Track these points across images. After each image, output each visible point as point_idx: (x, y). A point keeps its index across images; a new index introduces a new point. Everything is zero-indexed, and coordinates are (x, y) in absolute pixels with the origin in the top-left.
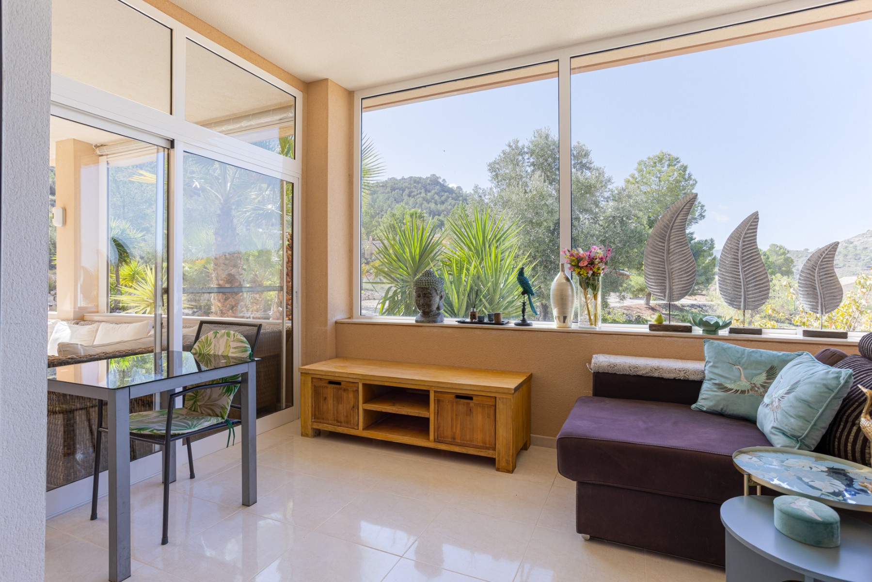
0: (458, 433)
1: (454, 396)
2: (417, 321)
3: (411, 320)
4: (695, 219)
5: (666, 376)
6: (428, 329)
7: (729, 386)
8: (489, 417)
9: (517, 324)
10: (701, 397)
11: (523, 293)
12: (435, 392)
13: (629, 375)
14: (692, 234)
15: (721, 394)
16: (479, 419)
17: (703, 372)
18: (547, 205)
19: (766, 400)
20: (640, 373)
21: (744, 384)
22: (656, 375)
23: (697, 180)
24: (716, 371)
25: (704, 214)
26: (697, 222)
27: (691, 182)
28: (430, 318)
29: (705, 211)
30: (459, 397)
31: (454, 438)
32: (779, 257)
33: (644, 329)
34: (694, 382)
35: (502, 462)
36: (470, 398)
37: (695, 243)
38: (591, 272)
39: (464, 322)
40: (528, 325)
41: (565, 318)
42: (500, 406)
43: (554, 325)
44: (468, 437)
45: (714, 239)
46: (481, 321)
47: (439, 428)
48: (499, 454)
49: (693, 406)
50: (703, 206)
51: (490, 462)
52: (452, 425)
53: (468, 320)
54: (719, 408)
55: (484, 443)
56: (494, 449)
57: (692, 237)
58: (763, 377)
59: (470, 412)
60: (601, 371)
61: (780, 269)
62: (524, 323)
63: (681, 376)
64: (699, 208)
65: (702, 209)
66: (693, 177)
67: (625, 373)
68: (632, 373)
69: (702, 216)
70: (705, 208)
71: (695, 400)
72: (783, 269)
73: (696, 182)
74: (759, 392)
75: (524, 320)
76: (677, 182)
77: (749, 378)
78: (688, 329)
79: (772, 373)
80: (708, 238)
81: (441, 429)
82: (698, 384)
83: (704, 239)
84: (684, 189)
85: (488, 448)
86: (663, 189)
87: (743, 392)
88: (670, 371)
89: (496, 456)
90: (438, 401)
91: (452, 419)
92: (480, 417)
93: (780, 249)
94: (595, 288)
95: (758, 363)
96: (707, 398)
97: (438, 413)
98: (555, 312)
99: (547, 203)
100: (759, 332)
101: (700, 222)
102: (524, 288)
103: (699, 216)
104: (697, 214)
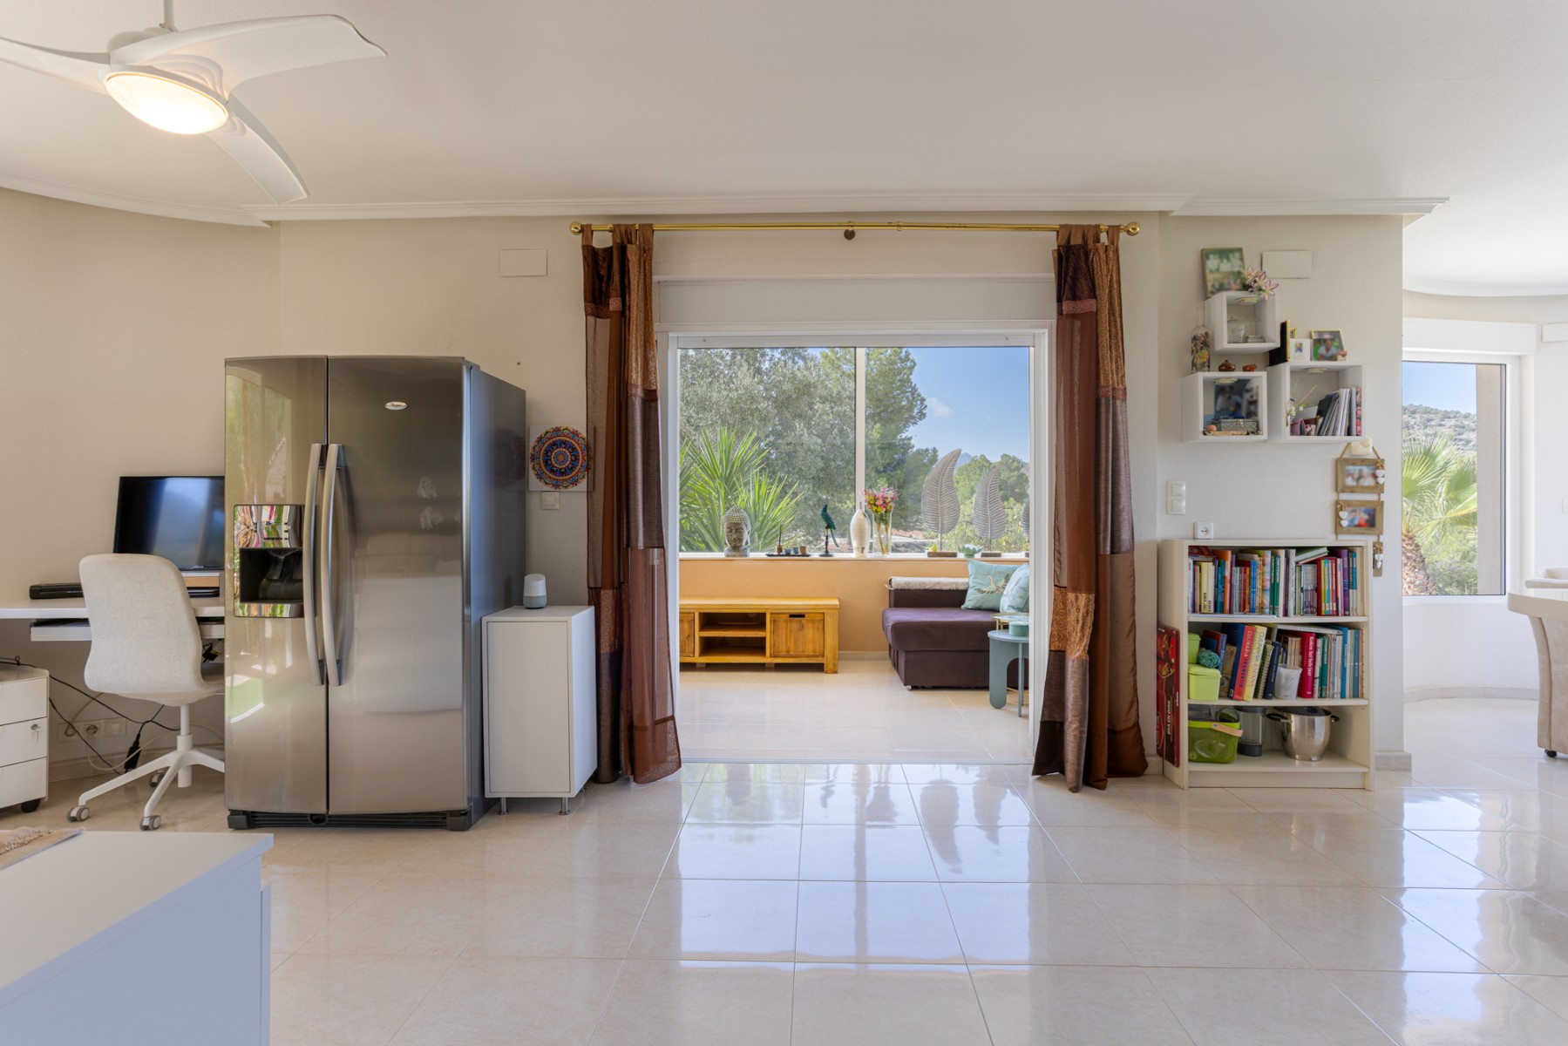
0: (792, 647)
1: (788, 615)
2: (728, 556)
3: (722, 555)
4: (913, 418)
5: (944, 588)
6: (739, 563)
7: (985, 590)
8: (818, 629)
9: (821, 556)
10: (967, 599)
11: (827, 528)
12: (771, 613)
13: (919, 590)
14: (910, 439)
15: (980, 595)
16: (810, 632)
17: (968, 583)
18: (760, 411)
19: (1005, 593)
20: (927, 588)
21: (992, 587)
22: (938, 588)
23: (915, 361)
24: (976, 580)
25: (924, 412)
26: (915, 423)
27: (909, 364)
28: (741, 553)
29: (926, 406)
30: (792, 616)
31: (788, 651)
32: (1012, 474)
33: (924, 556)
34: (962, 591)
35: (828, 666)
36: (802, 616)
37: (914, 453)
38: (884, 510)
39: (772, 555)
40: (830, 556)
41: (863, 549)
42: (828, 620)
43: (853, 555)
44: (801, 650)
45: (938, 449)
46: (788, 554)
47: (774, 645)
48: (827, 659)
49: (963, 607)
50: (923, 400)
51: (819, 668)
52: (787, 641)
53: (776, 553)
54: (978, 606)
55: (815, 652)
56: (823, 656)
57: (910, 444)
58: (1003, 581)
59: (802, 627)
60: (899, 588)
61: (1013, 490)
62: (827, 554)
63: (954, 587)
64: (919, 402)
65: (922, 404)
66: (911, 357)
67: (917, 588)
68: (922, 588)
69: (922, 415)
70: (926, 403)
71: (963, 602)
72: (1016, 490)
73: (915, 364)
74: (999, 592)
75: (827, 552)
76: (892, 364)
77: (995, 583)
78: (954, 555)
79: (1007, 578)
80: (930, 447)
81: (777, 645)
82: (965, 592)
83: (924, 448)
84: (899, 374)
85: (818, 656)
86: (872, 371)
87: (992, 592)
88: (947, 584)
89: (825, 662)
90: (774, 622)
91: (786, 636)
92: (811, 631)
93: (1014, 461)
94: (886, 523)
95: (1000, 573)
96: (970, 601)
97: (774, 632)
98: (855, 544)
99: (759, 407)
100: (999, 555)
101: (920, 423)
102: (828, 523)
103: (918, 413)
104: (916, 411)
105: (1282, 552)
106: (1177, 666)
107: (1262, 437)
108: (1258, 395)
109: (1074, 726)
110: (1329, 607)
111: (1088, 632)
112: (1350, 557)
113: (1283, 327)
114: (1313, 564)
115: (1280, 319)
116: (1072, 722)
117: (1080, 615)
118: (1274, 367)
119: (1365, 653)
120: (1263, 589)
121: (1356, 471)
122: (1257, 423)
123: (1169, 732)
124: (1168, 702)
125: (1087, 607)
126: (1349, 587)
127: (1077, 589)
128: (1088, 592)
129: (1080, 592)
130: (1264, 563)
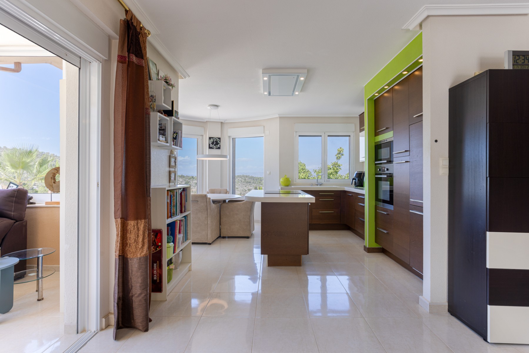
105: (178, 190)
106: (161, 246)
107: (168, 144)
108: (165, 127)
109: (143, 295)
110: (183, 210)
111: (146, 241)
112: (186, 191)
113: (173, 102)
114: (181, 194)
115: (172, 100)
116: (141, 294)
117: (141, 232)
118: (170, 117)
119: (188, 224)
120: (174, 206)
121: (173, 160)
122: (166, 138)
123: (155, 278)
124: (155, 264)
125: (145, 226)
126: (186, 201)
127: (137, 218)
128: (145, 218)
129: (141, 219)
130: (174, 196)
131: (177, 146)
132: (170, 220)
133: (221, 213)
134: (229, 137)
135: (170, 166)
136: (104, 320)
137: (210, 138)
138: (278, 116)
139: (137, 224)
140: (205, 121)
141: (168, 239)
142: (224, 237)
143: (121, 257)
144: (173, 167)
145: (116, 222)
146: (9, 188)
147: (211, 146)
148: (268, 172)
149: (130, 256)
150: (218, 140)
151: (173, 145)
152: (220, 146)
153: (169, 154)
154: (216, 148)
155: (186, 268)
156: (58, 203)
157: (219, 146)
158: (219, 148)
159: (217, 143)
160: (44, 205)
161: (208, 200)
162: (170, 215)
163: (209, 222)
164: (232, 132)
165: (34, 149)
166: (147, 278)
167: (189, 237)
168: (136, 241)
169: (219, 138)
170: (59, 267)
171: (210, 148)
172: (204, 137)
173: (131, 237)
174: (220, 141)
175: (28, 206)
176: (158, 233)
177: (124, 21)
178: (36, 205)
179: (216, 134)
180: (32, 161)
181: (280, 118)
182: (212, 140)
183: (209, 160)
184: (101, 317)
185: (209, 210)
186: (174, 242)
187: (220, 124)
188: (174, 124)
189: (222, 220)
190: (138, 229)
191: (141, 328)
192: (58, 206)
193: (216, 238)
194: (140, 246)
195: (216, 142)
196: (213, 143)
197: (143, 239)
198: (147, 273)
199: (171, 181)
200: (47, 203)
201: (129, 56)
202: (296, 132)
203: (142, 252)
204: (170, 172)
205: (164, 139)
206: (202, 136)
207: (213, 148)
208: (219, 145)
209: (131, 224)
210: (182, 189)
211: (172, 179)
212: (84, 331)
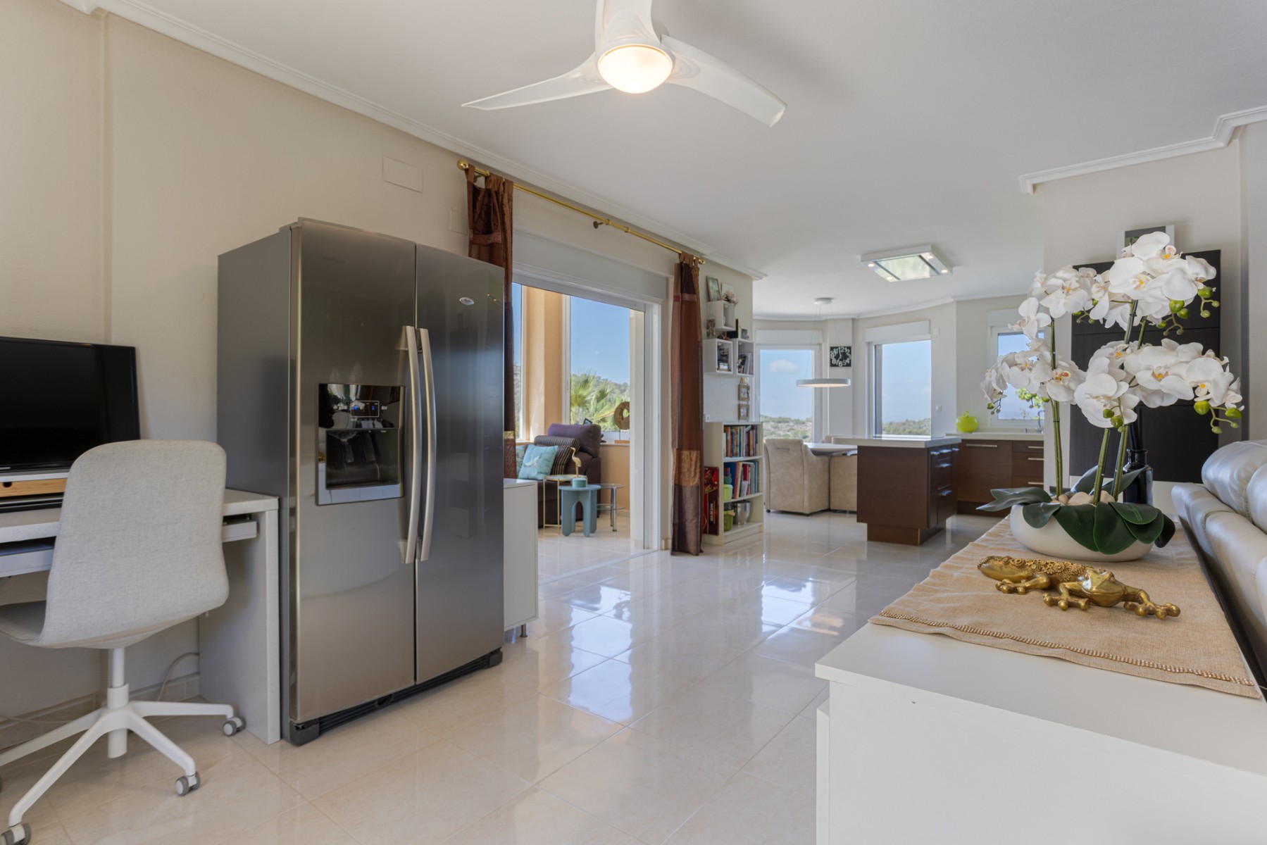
105: (742, 427)
106: (718, 485)
107: (731, 373)
108: (728, 352)
109: (694, 521)
110: (752, 452)
111: (698, 471)
112: (756, 429)
113: (737, 321)
114: (748, 433)
115: (736, 318)
116: (692, 520)
117: (693, 463)
118: (734, 339)
119: (760, 472)
120: (737, 446)
121: (744, 390)
122: (728, 365)
123: (712, 519)
124: (712, 505)
125: (697, 457)
126: (756, 442)
127: (690, 449)
128: (697, 450)
129: (693, 450)
130: (737, 433)
131: (746, 373)
132: (729, 460)
133: (831, 472)
134: (869, 344)
135: (739, 398)
136: (663, 541)
137: (832, 349)
138: (952, 300)
139: (690, 455)
140: (823, 319)
141: (725, 480)
142: (835, 511)
143: (677, 486)
144: (743, 399)
145: (673, 451)
146: (586, 425)
147: (834, 361)
148: (937, 408)
149: (684, 484)
150: (846, 351)
151: (739, 372)
152: (850, 361)
153: (738, 383)
154: (843, 366)
155: (754, 526)
156: (628, 442)
157: (848, 362)
158: (849, 365)
159: (845, 356)
160: (613, 443)
161: (803, 448)
162: (731, 452)
163: (805, 482)
164: (871, 334)
165: (592, 375)
166: (698, 506)
167: (760, 489)
168: (689, 470)
169: (849, 348)
170: (629, 513)
171: (832, 365)
172: (823, 346)
173: (685, 466)
174: (850, 353)
175: (601, 444)
176: (714, 471)
177: (678, 264)
178: (607, 443)
179: (843, 341)
180: (589, 394)
181: (958, 303)
182: (835, 352)
183: (830, 388)
184: (661, 540)
185: (805, 464)
186: (734, 483)
187: (850, 323)
188: (739, 346)
189: (831, 483)
190: (691, 459)
191: (692, 551)
192: (627, 444)
193: (820, 509)
194: (693, 475)
195: (844, 354)
196: (837, 357)
197: (695, 470)
198: (698, 502)
199: (741, 418)
200: (616, 441)
201: (682, 297)
202: (991, 328)
203: (694, 481)
204: (739, 407)
205: (726, 367)
206: (820, 344)
207: (838, 366)
208: (848, 359)
209: (685, 453)
210: (750, 427)
211: (742, 415)
212: (648, 548)
